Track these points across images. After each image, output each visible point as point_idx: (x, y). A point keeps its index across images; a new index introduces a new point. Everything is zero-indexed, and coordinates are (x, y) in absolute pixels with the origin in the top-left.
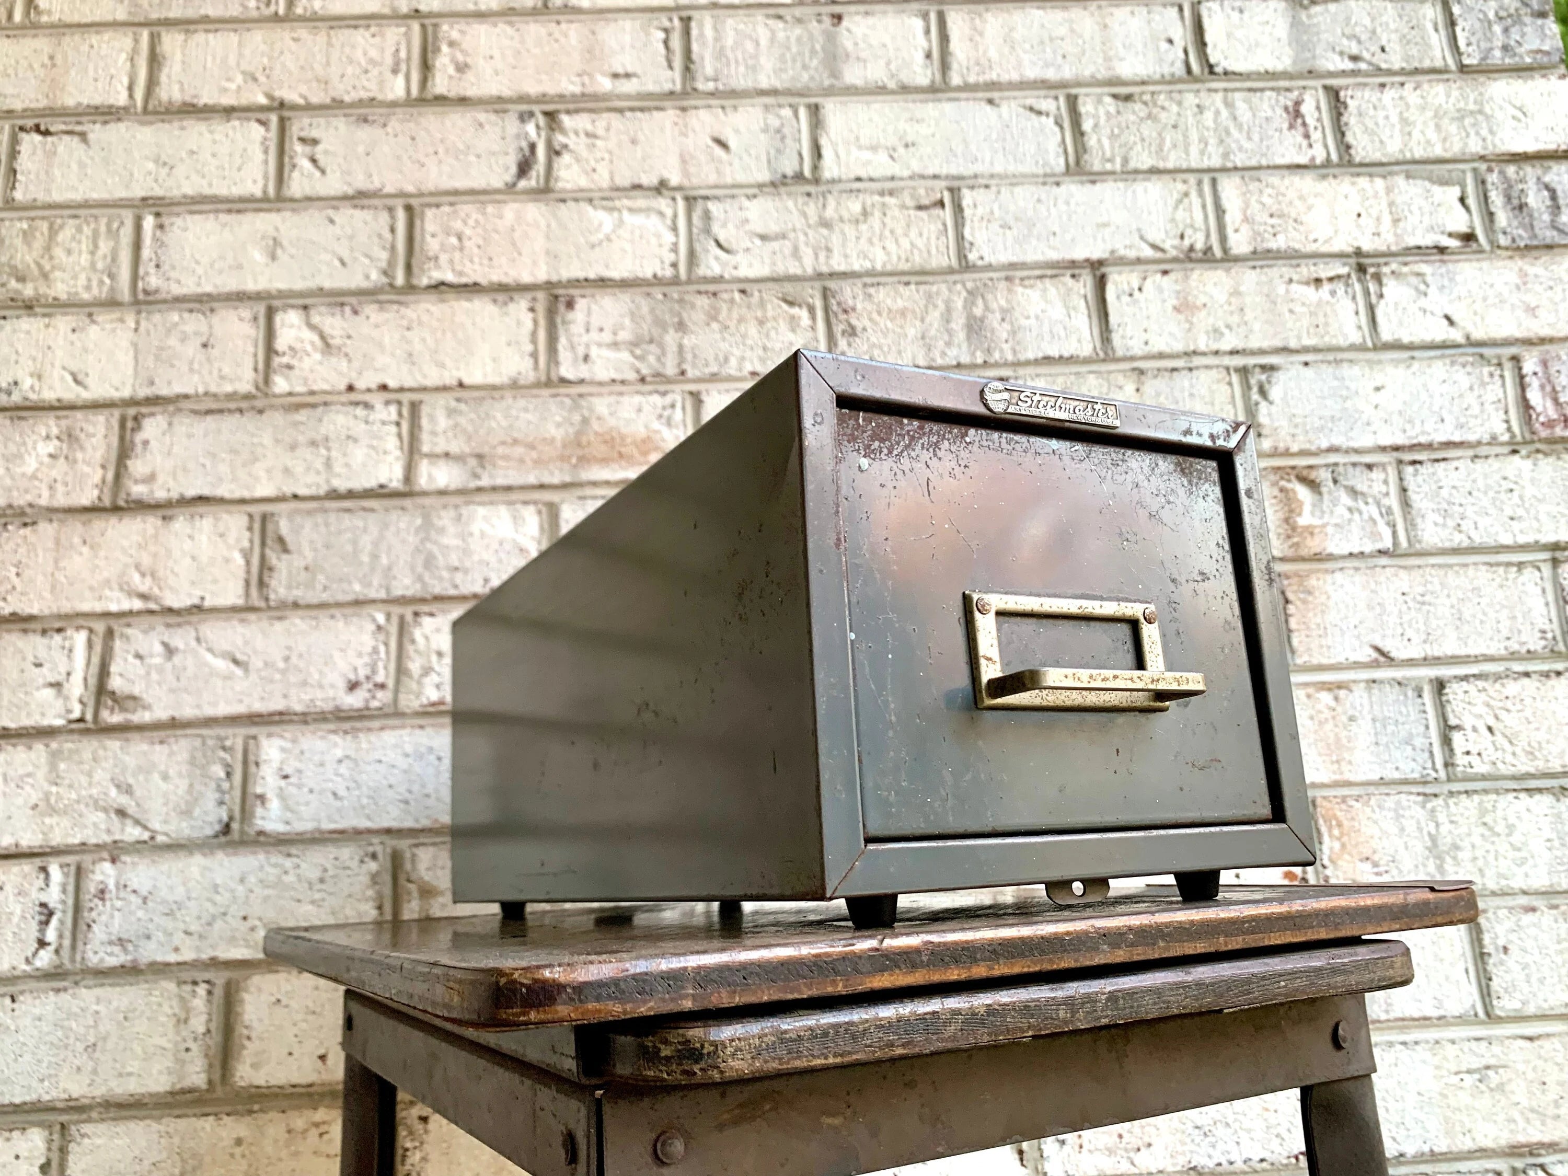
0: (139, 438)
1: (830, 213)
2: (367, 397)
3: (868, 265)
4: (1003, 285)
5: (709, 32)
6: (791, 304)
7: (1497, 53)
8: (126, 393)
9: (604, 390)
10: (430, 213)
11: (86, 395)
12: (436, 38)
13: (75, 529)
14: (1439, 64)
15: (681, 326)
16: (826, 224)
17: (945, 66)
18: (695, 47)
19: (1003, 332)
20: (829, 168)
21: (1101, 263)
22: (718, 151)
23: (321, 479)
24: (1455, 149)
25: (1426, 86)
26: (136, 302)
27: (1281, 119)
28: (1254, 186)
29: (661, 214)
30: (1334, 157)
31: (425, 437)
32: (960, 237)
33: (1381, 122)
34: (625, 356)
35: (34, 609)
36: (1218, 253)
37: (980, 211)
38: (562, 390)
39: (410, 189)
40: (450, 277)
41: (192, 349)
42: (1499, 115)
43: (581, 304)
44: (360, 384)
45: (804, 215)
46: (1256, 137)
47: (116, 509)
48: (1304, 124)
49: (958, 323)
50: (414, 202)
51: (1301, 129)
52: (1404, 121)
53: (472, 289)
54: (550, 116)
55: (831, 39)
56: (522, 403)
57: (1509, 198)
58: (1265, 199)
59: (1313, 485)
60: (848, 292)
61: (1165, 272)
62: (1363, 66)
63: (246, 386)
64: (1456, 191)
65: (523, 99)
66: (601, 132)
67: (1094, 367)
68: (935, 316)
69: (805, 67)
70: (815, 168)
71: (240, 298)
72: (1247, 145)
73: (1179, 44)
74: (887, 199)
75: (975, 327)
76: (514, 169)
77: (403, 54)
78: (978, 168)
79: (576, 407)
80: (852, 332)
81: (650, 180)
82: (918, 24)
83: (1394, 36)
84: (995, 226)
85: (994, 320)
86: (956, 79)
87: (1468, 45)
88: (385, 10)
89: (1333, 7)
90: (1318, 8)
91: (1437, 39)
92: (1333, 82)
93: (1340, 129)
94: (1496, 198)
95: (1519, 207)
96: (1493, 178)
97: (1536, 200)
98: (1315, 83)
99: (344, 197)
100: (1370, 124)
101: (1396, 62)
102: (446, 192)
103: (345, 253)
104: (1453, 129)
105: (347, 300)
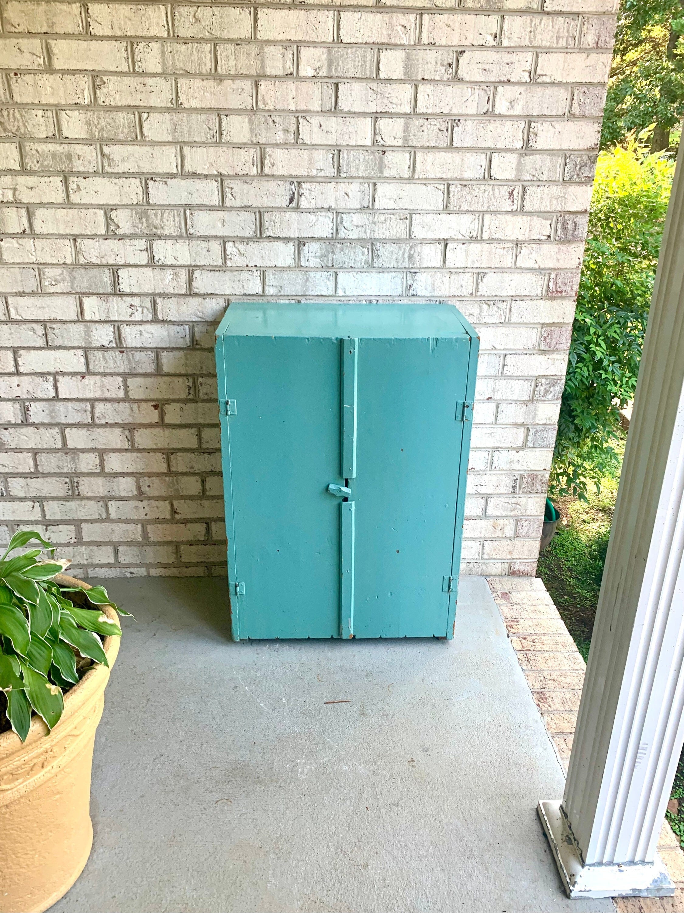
0: (194, 276)
1: (375, 220)
2: (251, 269)
3: (384, 237)
4: (419, 245)
5: (345, 156)
6: (363, 247)
7: (575, 176)
8: (189, 263)
9: (313, 270)
10: (266, 214)
11: (179, 263)
12: (265, 153)
13: (181, 300)
14: (557, 179)
15: (333, 252)
16: (374, 223)
17: (414, 171)
18: (341, 161)
19: (417, 259)
20: (377, 205)
21: (447, 239)
22: (346, 197)
23: (242, 290)
24: (553, 208)
25: (551, 187)
26: (188, 237)
27: (507, 195)
28: (494, 218)
29: (329, 218)
30: (519, 209)
31: (267, 280)
32: (410, 229)
33: (535, 198)
34: (318, 260)
35: (175, 319)
36: (479, 238)
37: (417, 222)
38: (302, 269)
39: (260, 206)
40: (272, 235)
41: (204, 252)
42: (569, 198)
43: (307, 245)
44: (250, 265)
45: (369, 220)
46: (498, 201)
47: (190, 295)
49: (406, 256)
50: (262, 210)
51: (512, 199)
52: (542, 198)
53: (278, 238)
54: (299, 183)
55: (382, 160)
56: (291, 272)
57: (563, 225)
58: (496, 222)
59: (489, 305)
60: (378, 245)
61: (463, 244)
62: (535, 178)
63: (220, 264)
64: (549, 222)
65: (290, 176)
66: (313, 189)
67: (440, 270)
68: (401, 252)
69: (373, 169)
70: (373, 205)
71: (216, 237)
72: (495, 203)
73: (484, 167)
74: (392, 216)
75: (411, 257)
76: (288, 201)
77: (255, 159)
78: (418, 207)
79: (306, 274)
80: (378, 256)
81: (326, 206)
82: (407, 155)
83: (546, 169)
84: (420, 227)
85: (416, 255)
86: (416, 176)
87: (568, 173)
88: (249, 142)
89: (531, 157)
90: (527, 157)
91: (559, 171)
92: (525, 184)
93: (523, 200)
94: (560, 225)
95: (565, 228)
96: (561, 219)
97: (570, 227)
98: (520, 184)
99: (241, 207)
100: (531, 198)
101: (545, 178)
102: (270, 207)
103: (243, 226)
104: (554, 202)
105: (245, 240)
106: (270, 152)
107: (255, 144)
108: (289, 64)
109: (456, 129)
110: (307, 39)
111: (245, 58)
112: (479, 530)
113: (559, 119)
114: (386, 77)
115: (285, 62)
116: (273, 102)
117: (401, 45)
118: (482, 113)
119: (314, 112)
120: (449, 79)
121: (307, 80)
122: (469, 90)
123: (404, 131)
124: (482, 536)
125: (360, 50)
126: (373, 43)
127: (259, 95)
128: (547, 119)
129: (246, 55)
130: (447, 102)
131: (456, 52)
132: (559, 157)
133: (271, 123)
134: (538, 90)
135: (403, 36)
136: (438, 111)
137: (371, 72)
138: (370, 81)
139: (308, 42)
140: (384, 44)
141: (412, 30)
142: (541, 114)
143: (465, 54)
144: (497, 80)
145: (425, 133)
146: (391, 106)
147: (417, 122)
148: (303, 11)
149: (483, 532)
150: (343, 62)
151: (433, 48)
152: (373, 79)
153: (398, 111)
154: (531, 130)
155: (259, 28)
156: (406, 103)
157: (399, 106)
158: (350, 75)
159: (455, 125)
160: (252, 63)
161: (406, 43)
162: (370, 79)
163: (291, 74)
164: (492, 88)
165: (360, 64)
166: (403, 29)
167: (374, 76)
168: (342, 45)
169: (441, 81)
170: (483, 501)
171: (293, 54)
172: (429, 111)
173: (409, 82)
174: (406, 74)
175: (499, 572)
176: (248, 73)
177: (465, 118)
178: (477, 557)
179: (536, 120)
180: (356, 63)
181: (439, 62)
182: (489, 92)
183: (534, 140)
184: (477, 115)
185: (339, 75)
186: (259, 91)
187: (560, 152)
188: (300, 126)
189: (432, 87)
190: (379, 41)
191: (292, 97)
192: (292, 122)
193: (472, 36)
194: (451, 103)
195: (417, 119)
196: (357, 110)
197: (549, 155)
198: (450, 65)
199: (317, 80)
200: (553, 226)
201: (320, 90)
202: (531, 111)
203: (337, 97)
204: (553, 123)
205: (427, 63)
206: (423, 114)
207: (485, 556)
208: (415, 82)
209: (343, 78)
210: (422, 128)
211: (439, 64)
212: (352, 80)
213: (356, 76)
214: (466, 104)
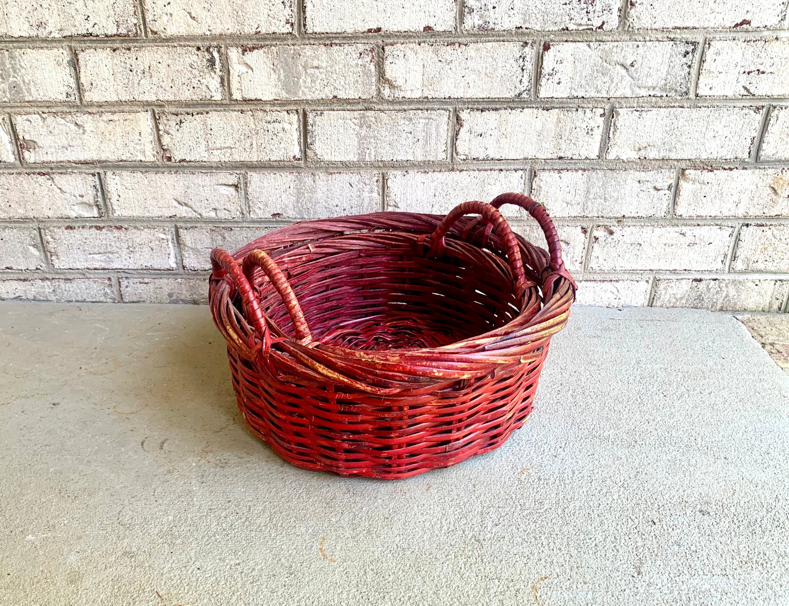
112: (736, 198)
124: (740, 212)
149: (745, 199)
170: (759, 117)
175: (764, 302)
178: (719, 266)
207: (739, 265)
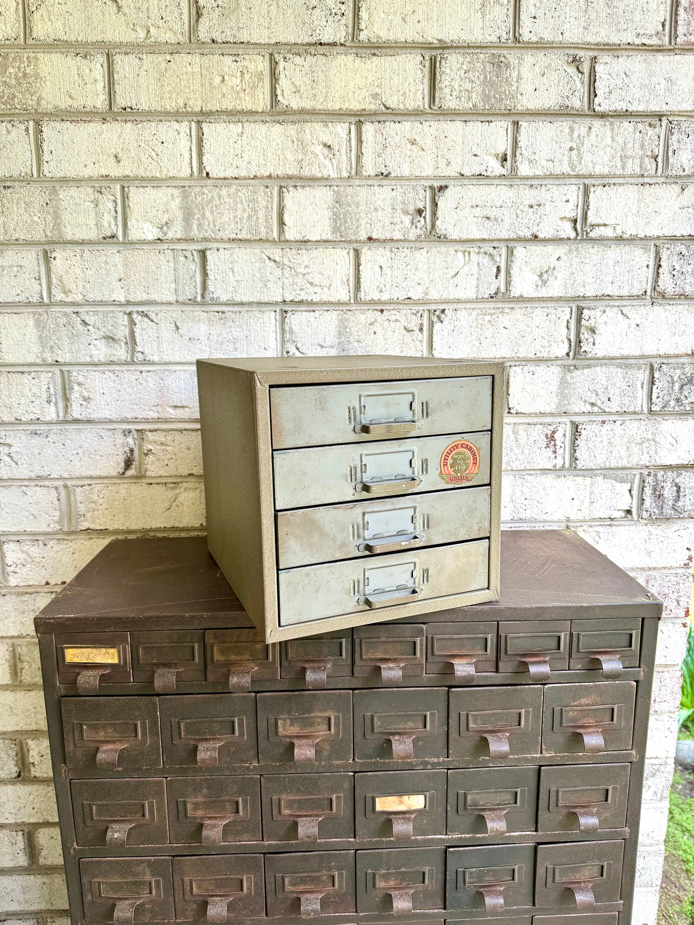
2: (56, 589)
7: (672, 403)
10: (77, 491)
12: (70, 380)
14: (638, 409)
24: (634, 462)
25: (627, 423)
27: (543, 441)
28: (519, 481)
30: (567, 465)
33: (597, 444)
39: (66, 475)
40: (93, 526)
42: (663, 442)
44: (52, 582)
46: (526, 452)
48: (555, 445)
50: (69, 483)
51: (552, 448)
52: (610, 444)
53: (107, 532)
54: (141, 432)
57: (655, 490)
58: (524, 489)
62: (596, 409)
64: (628, 486)
65: (124, 421)
66: (170, 443)
72: (520, 457)
76: (122, 465)
77: (52, 391)
83: (617, 391)
87: (658, 397)
88: (39, 361)
89: (586, 371)
90: (578, 373)
91: (642, 394)
92: (576, 419)
93: (574, 448)
94: (648, 491)
95: (658, 496)
96: (650, 479)
97: (669, 492)
98: (566, 420)
99: (30, 479)
100: (591, 445)
101: (614, 407)
102: (87, 478)
103: (35, 513)
104: (635, 449)
105: (41, 538)
106: (81, 379)
107: (51, 365)
108: (107, 219)
109: (437, 326)
110: (141, 173)
111: (22, 211)
113: (635, 302)
114: (299, 237)
115: (99, 216)
116: (81, 289)
117: (322, 178)
118: (486, 296)
119: (162, 303)
120: (419, 237)
121: (146, 247)
122: (460, 254)
123: (339, 333)
125: (244, 190)
126: (270, 177)
127: (53, 276)
128: (612, 303)
129: (23, 205)
130: (417, 280)
131: (431, 188)
132: (639, 368)
133: (80, 327)
134: (591, 251)
135: (327, 162)
136: (402, 296)
137: (268, 227)
138: (267, 245)
139: (143, 179)
140: (290, 178)
141: (343, 151)
142: (600, 294)
143: (448, 192)
144: (513, 236)
145: (379, 336)
146: (311, 290)
147: (363, 317)
148: (129, 124)
150: (212, 212)
151: (384, 182)
152: (274, 241)
153: (325, 298)
154: (583, 322)
155: (46, 157)
156: (339, 283)
157: (326, 289)
158: (228, 234)
159: (435, 319)
160: (36, 219)
161: (334, 175)
162: (268, 240)
163: (113, 237)
164: (504, 251)
165: (246, 215)
166: (326, 151)
167: (275, 235)
168: (209, 182)
169: (405, 240)
171: (115, 202)
172: (385, 297)
173: (343, 245)
174: (336, 229)
176: (28, 237)
177: (455, 306)
179: (592, 304)
180: (239, 213)
181: (399, 207)
182: (497, 259)
183: (591, 340)
184: (478, 300)
185: (207, 235)
186: (53, 268)
187: (641, 361)
188: (137, 329)
189: (388, 253)
190: (280, 172)
191: (117, 276)
192: (120, 322)
193: (459, 160)
194: (426, 279)
195: (363, 312)
196: (245, 300)
197: (620, 366)
198: (420, 212)
199: (165, 246)
200: (635, 493)
201: (172, 264)
202: (582, 289)
203: (205, 274)
204: (625, 310)
205: (376, 209)
206: (372, 302)
208: (355, 245)
209: (216, 240)
210: (373, 328)
211: (399, 211)
212: (234, 245)
213: (239, 237)
214: (456, 280)
